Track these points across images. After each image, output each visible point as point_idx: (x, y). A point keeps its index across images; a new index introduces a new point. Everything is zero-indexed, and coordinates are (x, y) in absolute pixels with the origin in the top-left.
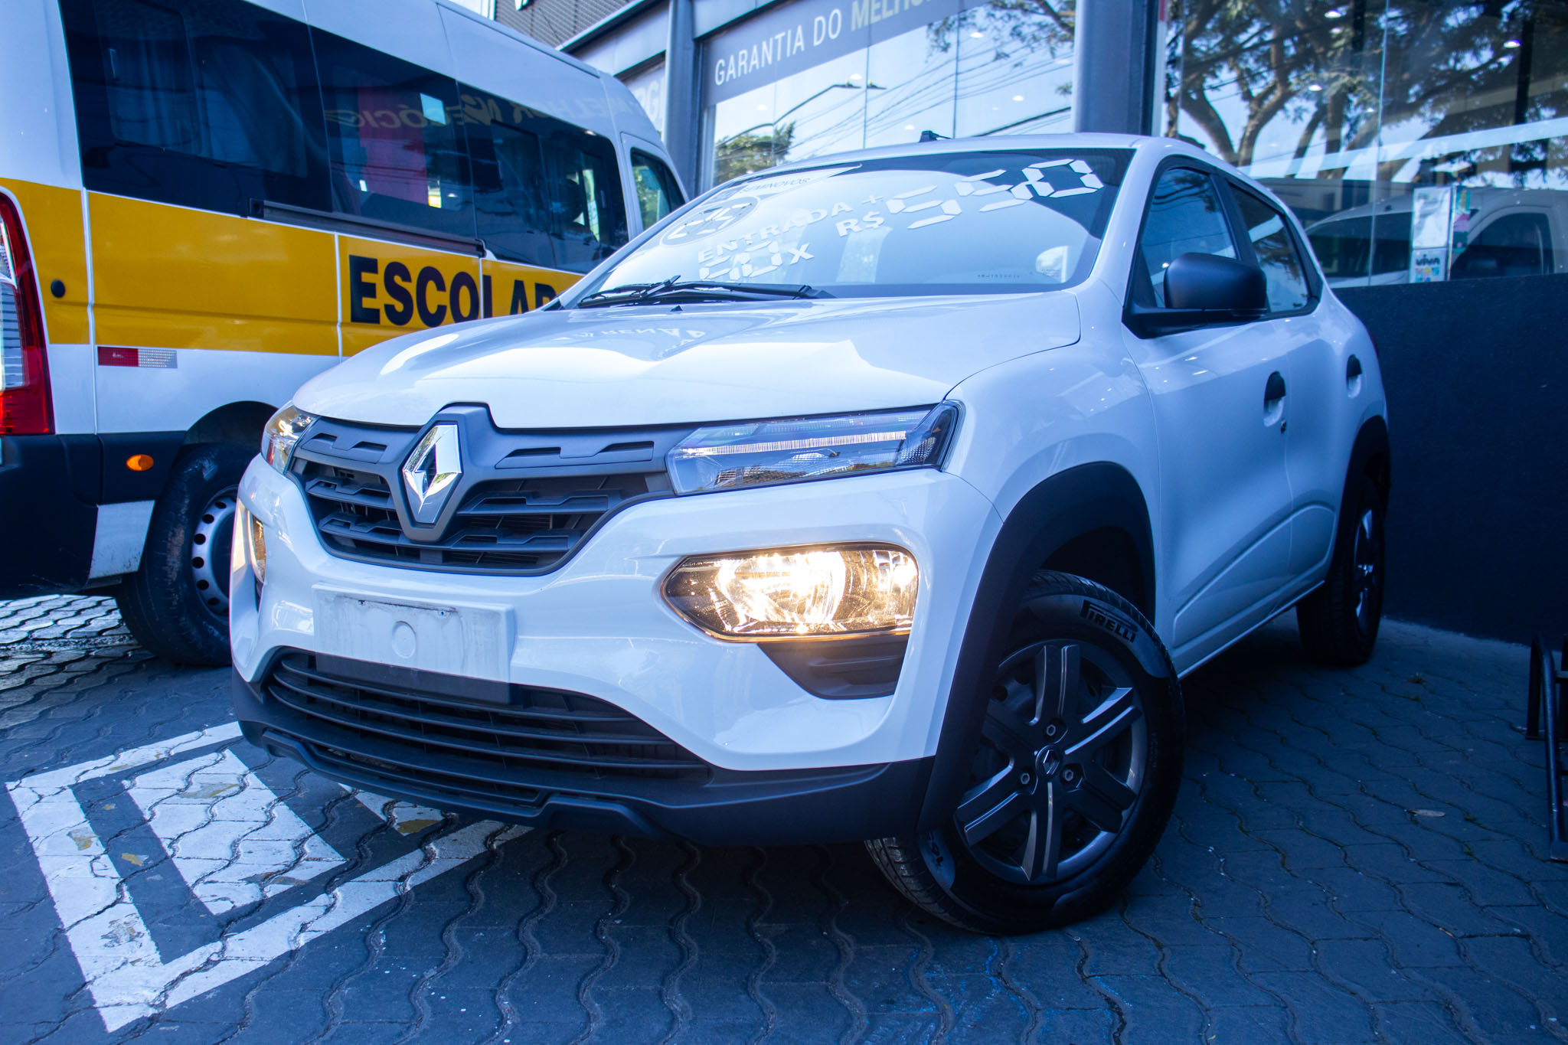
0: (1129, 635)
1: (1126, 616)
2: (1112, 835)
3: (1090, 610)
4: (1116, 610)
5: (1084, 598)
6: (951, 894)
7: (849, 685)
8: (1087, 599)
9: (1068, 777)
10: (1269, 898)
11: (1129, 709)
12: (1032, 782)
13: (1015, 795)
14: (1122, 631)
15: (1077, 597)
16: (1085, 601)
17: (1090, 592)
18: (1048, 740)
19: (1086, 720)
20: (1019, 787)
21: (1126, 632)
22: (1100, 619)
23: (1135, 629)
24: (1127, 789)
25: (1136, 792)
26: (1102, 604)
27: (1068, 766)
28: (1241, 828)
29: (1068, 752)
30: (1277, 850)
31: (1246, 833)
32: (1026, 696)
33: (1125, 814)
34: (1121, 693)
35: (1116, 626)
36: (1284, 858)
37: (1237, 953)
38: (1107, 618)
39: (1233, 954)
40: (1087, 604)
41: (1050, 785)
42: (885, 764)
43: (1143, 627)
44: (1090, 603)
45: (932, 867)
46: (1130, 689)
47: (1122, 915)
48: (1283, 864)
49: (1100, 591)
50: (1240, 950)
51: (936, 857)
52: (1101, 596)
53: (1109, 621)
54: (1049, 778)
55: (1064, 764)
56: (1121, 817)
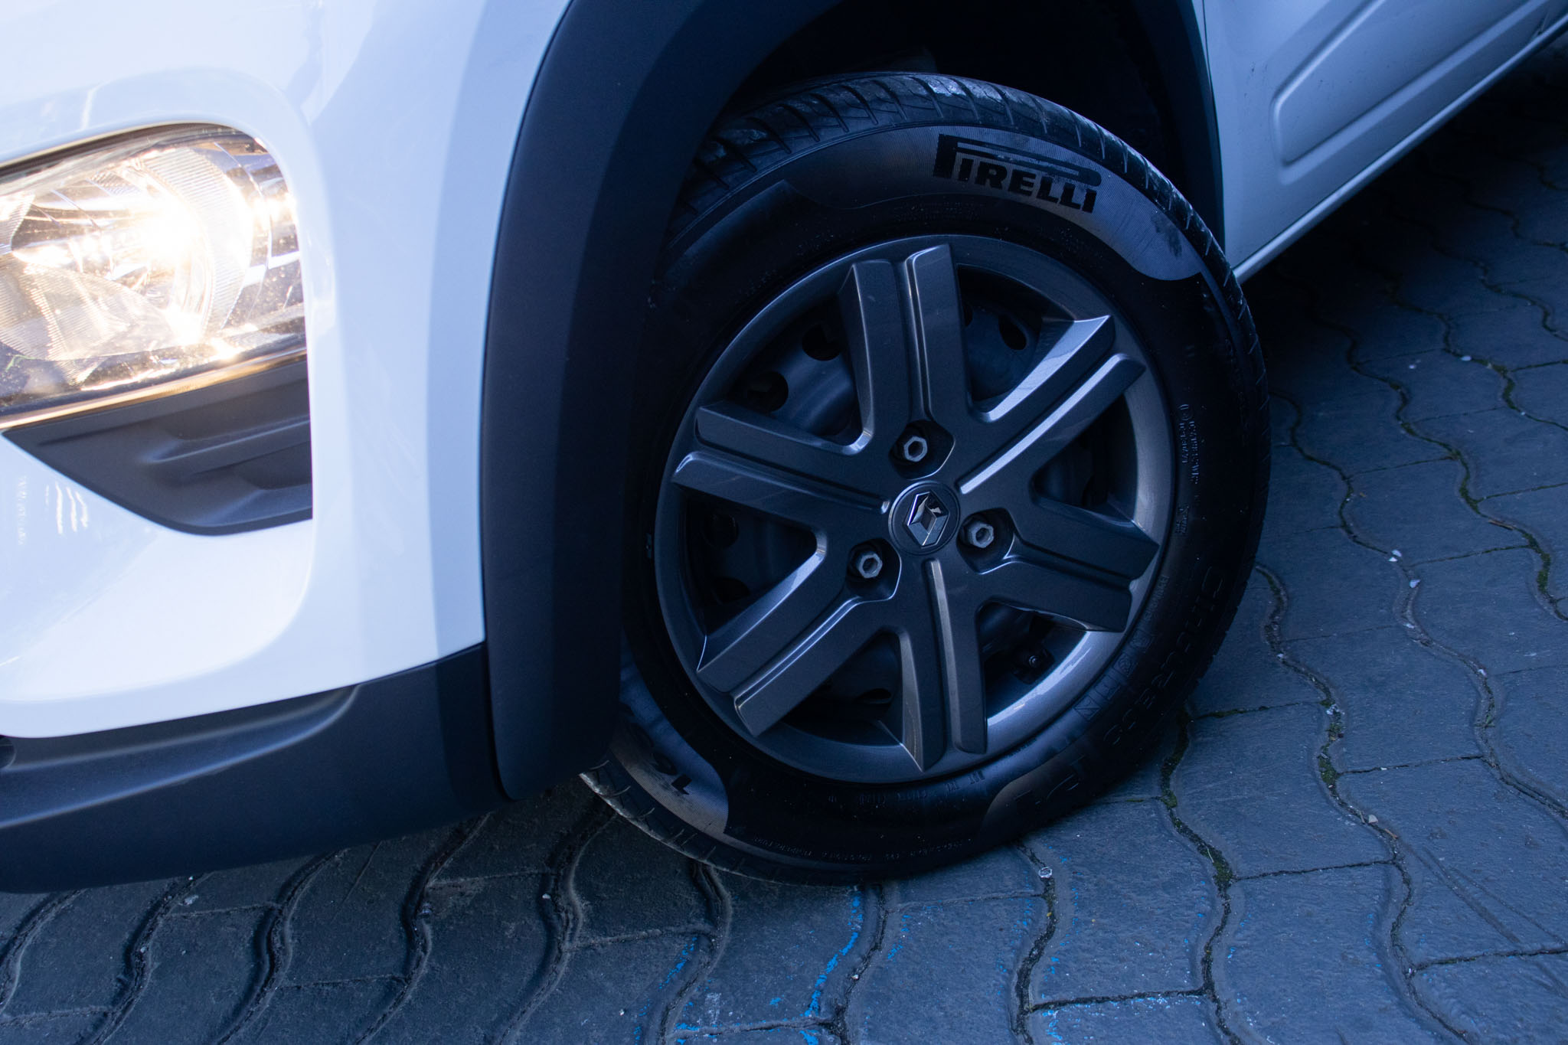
0: (1079, 197)
1: (1063, 154)
2: (1113, 639)
3: (960, 156)
4: (1035, 144)
5: (937, 131)
6: (728, 840)
7: (258, 493)
8: (948, 131)
9: (979, 539)
10: (1499, 696)
11: (1114, 360)
12: (888, 573)
13: (848, 606)
14: (1057, 190)
15: (918, 132)
16: (941, 137)
17: (958, 111)
18: (911, 471)
19: (996, 414)
20: (856, 585)
21: (1069, 191)
22: (991, 173)
23: (1093, 178)
24: (1137, 535)
25: (1158, 538)
26: (991, 136)
27: (975, 518)
28: (1464, 492)
29: (967, 488)
30: (1533, 544)
31: (1473, 503)
32: (837, 386)
33: (1136, 587)
34: (1083, 331)
35: (1037, 182)
36: (1547, 564)
37: (1400, 890)
38: (1010, 168)
39: (1388, 892)
40: (948, 146)
41: (936, 568)
42: (351, 688)
43: (1118, 171)
44: (955, 140)
45: (667, 799)
46: (1107, 317)
47: (1165, 782)
48: (1542, 581)
49: (985, 105)
50: (1407, 882)
51: (670, 779)
52: (989, 115)
53: (1016, 173)
54: (931, 553)
55: (965, 513)
56: (1129, 595)
